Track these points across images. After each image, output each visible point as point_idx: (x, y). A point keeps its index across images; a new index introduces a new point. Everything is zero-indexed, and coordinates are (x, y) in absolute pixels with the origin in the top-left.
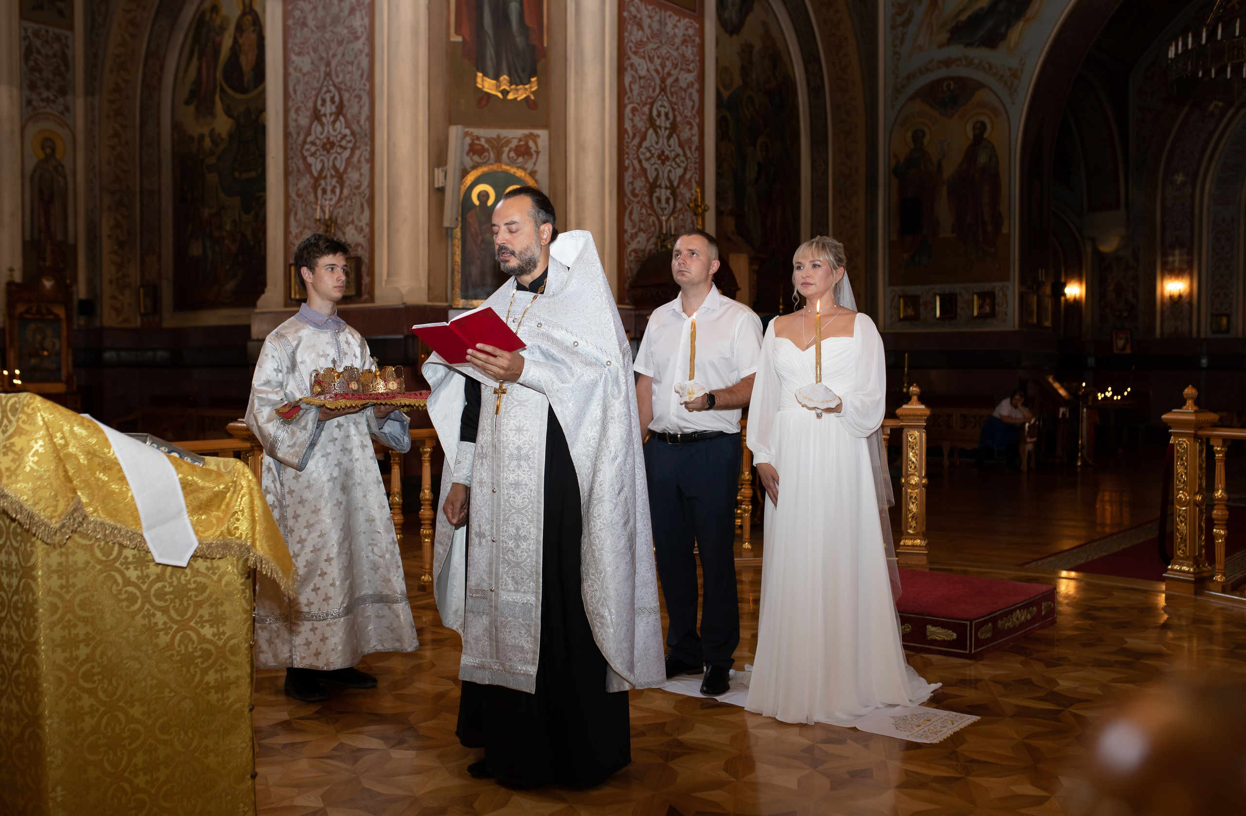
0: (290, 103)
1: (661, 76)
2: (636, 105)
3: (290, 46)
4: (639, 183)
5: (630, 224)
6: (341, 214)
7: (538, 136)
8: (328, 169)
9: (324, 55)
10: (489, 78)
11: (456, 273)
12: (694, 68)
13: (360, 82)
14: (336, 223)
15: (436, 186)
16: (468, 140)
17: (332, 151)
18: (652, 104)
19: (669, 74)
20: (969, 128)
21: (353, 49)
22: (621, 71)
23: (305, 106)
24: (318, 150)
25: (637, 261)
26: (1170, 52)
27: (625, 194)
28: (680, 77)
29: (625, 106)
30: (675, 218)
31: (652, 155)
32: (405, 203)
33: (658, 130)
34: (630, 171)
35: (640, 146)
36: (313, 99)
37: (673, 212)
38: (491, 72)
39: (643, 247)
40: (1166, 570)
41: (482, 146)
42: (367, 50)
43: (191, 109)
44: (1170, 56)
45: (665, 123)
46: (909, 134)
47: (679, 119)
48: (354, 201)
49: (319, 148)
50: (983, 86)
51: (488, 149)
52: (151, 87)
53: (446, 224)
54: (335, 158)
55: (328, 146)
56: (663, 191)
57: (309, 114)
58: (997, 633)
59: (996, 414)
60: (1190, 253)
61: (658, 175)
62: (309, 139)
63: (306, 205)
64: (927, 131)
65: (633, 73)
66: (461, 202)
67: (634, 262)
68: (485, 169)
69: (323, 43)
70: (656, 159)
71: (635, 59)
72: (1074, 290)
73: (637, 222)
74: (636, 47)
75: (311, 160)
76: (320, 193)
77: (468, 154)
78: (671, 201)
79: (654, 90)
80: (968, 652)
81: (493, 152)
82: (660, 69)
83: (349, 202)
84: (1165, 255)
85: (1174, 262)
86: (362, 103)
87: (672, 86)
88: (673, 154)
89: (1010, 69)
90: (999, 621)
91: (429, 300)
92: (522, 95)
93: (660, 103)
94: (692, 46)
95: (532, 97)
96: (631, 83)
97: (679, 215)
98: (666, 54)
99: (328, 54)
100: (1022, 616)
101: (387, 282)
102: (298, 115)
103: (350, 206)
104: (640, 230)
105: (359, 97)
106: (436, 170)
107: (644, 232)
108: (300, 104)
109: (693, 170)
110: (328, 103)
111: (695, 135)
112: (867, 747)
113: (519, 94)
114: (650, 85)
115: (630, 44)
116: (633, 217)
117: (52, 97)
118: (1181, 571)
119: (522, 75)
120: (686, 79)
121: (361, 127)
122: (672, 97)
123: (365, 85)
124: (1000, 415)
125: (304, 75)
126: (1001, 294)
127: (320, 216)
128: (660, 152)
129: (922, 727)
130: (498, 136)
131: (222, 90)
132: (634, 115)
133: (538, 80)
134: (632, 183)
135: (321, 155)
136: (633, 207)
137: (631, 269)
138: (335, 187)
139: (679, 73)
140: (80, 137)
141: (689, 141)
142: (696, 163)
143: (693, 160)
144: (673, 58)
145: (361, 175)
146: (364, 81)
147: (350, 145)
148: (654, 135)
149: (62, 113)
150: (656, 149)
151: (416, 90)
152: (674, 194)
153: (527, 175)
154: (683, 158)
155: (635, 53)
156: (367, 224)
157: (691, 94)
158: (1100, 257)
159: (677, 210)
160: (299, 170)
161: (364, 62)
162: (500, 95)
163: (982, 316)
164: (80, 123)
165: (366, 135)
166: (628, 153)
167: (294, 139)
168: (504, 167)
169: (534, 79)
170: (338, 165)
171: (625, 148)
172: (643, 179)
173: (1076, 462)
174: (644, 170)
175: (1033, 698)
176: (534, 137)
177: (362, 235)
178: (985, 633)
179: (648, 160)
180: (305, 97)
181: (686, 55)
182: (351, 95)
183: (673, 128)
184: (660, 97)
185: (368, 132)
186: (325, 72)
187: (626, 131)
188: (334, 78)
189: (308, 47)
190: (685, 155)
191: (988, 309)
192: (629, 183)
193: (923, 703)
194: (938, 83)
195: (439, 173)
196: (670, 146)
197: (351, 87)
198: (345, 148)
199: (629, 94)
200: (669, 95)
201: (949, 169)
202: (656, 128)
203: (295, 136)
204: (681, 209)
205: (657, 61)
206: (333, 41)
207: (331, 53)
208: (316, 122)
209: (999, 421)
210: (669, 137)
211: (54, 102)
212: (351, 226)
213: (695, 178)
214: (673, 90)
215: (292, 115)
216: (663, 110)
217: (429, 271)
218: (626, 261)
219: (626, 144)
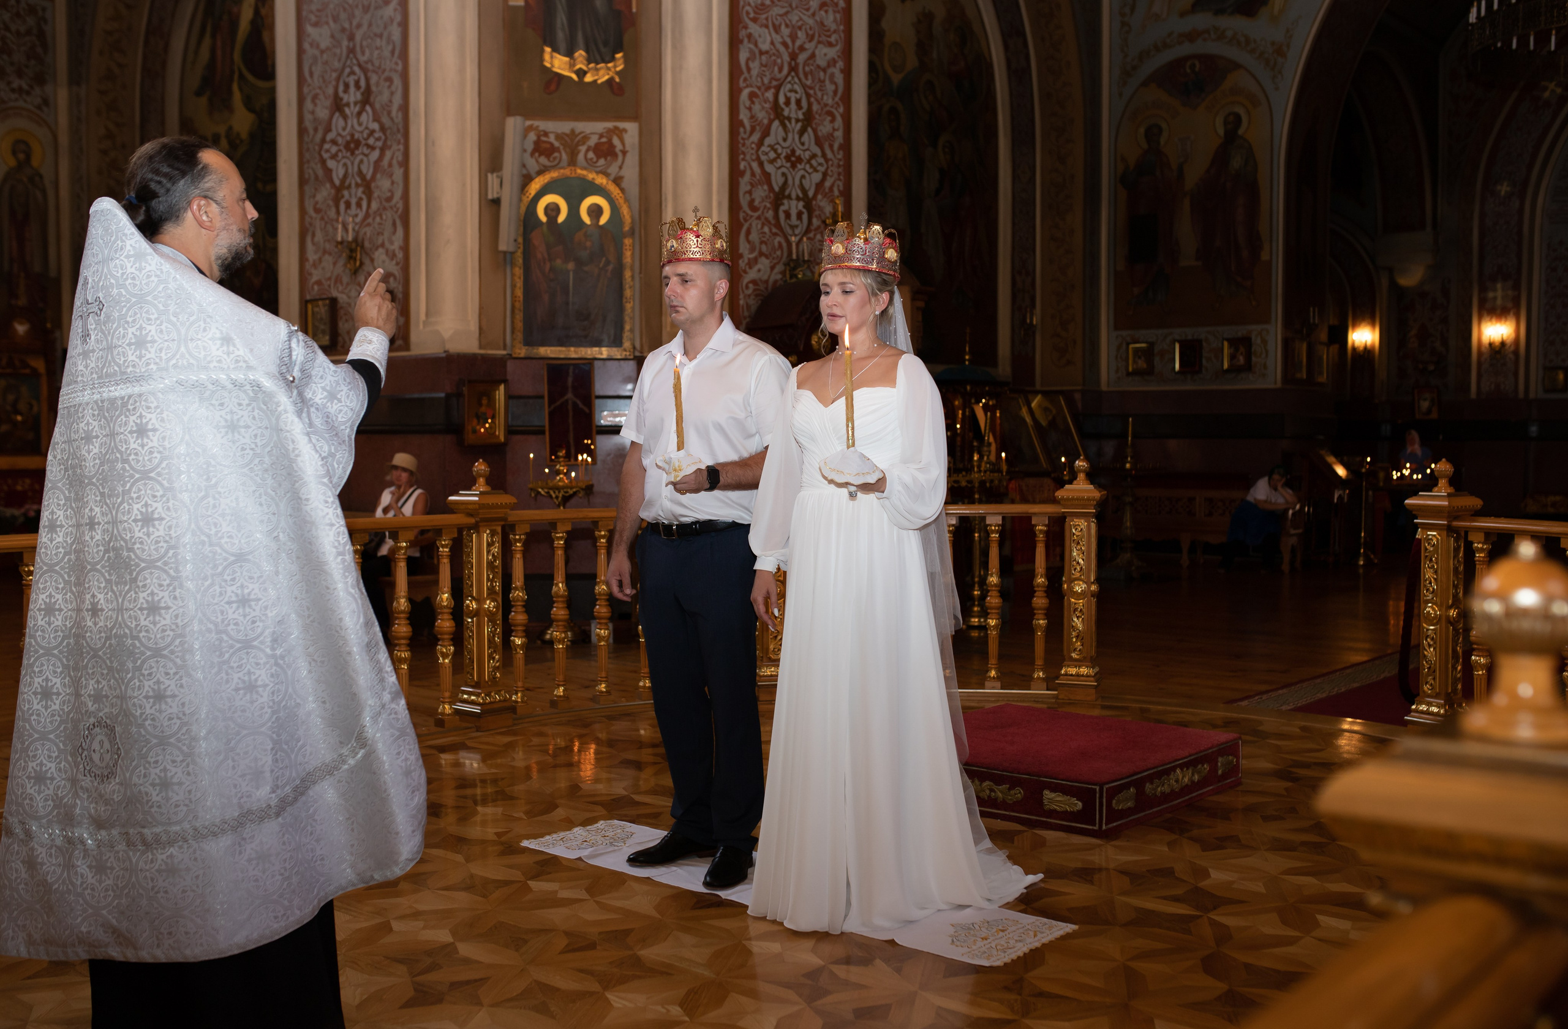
0: (306, 90)
1: (790, 50)
2: (756, 90)
3: (304, 13)
4: (760, 193)
5: (748, 246)
6: (368, 235)
7: (625, 130)
8: (353, 176)
9: (347, 25)
10: (559, 54)
11: (517, 311)
12: (837, 41)
13: (391, 61)
14: (362, 247)
15: (490, 197)
16: (532, 137)
17: (357, 152)
18: (778, 89)
19: (802, 49)
20: (1219, 121)
21: (382, 17)
22: (734, 43)
23: (324, 93)
24: (340, 150)
25: (756, 296)
26: (1471, 15)
27: (740, 207)
28: (817, 52)
29: (740, 90)
30: (808, 239)
31: (779, 156)
32: (448, 218)
33: (787, 122)
34: (747, 177)
35: (760, 143)
36: (334, 83)
37: (808, 231)
38: (562, 46)
39: (765, 278)
40: (1409, 712)
41: (552, 144)
42: (398, 18)
43: (203, 101)
44: (1471, 21)
45: (797, 114)
46: (1142, 130)
47: (815, 107)
48: (384, 217)
49: (342, 148)
50: (1237, 66)
51: (558, 148)
52: (154, 73)
53: (503, 247)
54: (361, 161)
55: (352, 146)
56: (794, 203)
57: (328, 103)
58: (1143, 801)
59: (1250, 498)
60: (1517, 287)
61: (786, 182)
62: (330, 136)
63: (326, 223)
64: (1164, 125)
65: (752, 46)
66: (522, 218)
67: (752, 297)
68: (554, 174)
69: (345, 10)
70: (784, 161)
71: (754, 28)
72: (1363, 336)
73: (757, 245)
74: (755, 12)
75: (331, 164)
76: (342, 206)
77: (532, 155)
78: (805, 217)
79: (781, 70)
80: (1097, 828)
81: (566, 151)
82: (789, 41)
83: (378, 219)
84: (1483, 289)
85: (1495, 298)
86: (393, 88)
87: (805, 64)
88: (807, 154)
89: (1273, 43)
90: (1148, 784)
91: (481, 347)
92: (604, 76)
93: (789, 86)
94: (834, 12)
95: (617, 80)
96: (748, 60)
97: (815, 235)
98: (797, 21)
99: (351, 24)
100: (1184, 777)
101: (425, 324)
102: (315, 105)
103: (380, 224)
104: (761, 254)
105: (389, 80)
106: (489, 175)
107: (767, 257)
108: (318, 91)
109: (836, 176)
110: (352, 89)
111: (837, 130)
112: (898, 970)
113: (600, 75)
114: (775, 63)
115: (748, 8)
116: (751, 237)
117: (25, 87)
118: (1428, 713)
119: (603, 50)
120: (825, 55)
121: (392, 119)
122: (807, 79)
123: (396, 64)
124: (1255, 499)
125: (322, 52)
126: (1259, 341)
127: (342, 237)
128: (789, 152)
129: (989, 941)
130: (573, 131)
131: (241, 76)
132: (753, 102)
133: (624, 57)
134: (750, 192)
135: (343, 157)
136: (751, 225)
137: (748, 306)
138: (361, 199)
139: (816, 47)
140: (64, 139)
141: (830, 136)
142: (839, 166)
143: (836, 162)
144: (808, 27)
145: (393, 183)
146: (395, 59)
147: (379, 144)
148: (780, 129)
149: (39, 107)
150: (783, 148)
151: (462, 70)
152: (809, 206)
153: (610, 182)
154: (821, 160)
155: (754, 20)
156: (401, 248)
157: (832, 76)
158: (1399, 292)
159: (813, 228)
160: (317, 178)
161: (396, 33)
162: (574, 77)
163: (1235, 369)
164: (63, 120)
165: (398, 130)
166: (744, 153)
167: (311, 136)
168: (579, 171)
169: (619, 56)
170: (364, 171)
171: (740, 145)
172: (766, 187)
173: (1358, 560)
174: (767, 176)
175: (1165, 898)
176: (620, 133)
177: (394, 262)
178: (1125, 801)
179: (772, 162)
180: (324, 81)
181: (826, 24)
182: (380, 78)
183: (808, 120)
184: (789, 79)
185: (401, 126)
186: (348, 47)
187: (742, 124)
188: (359, 56)
189: (327, 16)
190: (824, 155)
191: (1241, 360)
192: (746, 192)
193: (1008, 903)
194: (1179, 62)
195: (492, 179)
196: (803, 144)
197: (379, 67)
198: (373, 148)
199: (746, 74)
200: (802, 76)
201: (1194, 175)
202: (783, 120)
203: (311, 132)
204: (819, 227)
205: (785, 31)
206: (357, 6)
207: (355, 23)
208: (337, 114)
209: (1254, 507)
210: (802, 132)
211: (28, 93)
212: (381, 250)
213: (838, 186)
214: (807, 69)
215: (309, 105)
216: (793, 97)
217: (481, 308)
218: (741, 296)
219: (742, 141)
